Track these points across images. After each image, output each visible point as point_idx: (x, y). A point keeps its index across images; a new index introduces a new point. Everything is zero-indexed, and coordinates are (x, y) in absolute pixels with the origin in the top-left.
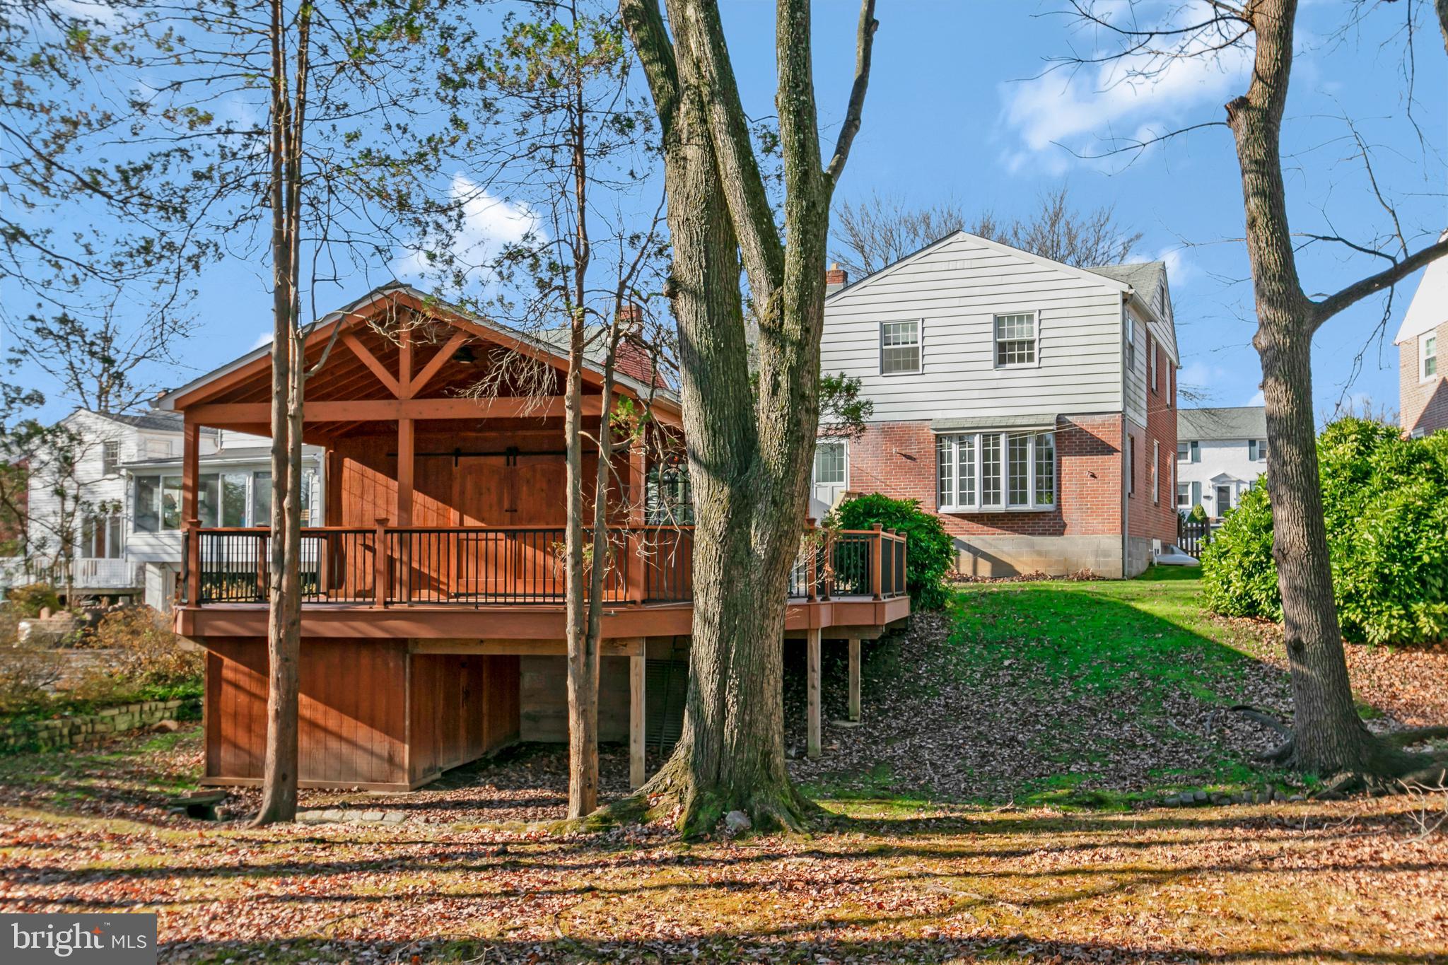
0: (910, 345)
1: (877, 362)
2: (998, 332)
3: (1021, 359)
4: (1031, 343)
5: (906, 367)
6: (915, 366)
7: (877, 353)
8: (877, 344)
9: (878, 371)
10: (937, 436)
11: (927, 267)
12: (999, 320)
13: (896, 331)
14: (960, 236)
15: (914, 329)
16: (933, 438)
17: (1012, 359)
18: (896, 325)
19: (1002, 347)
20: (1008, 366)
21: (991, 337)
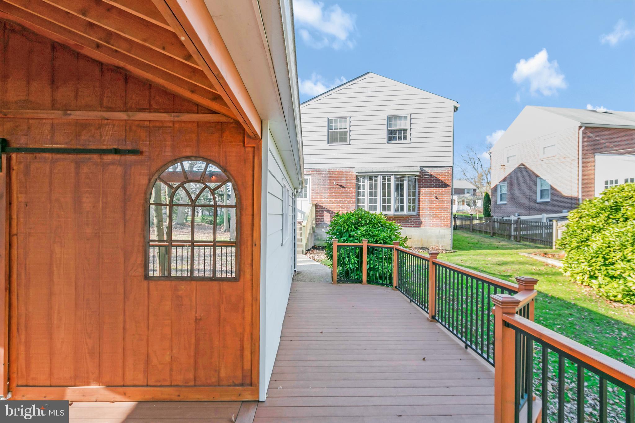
0: (343, 130)
1: (326, 138)
2: (389, 124)
3: (400, 138)
4: (405, 131)
5: (341, 141)
6: (345, 140)
7: (326, 133)
8: (326, 129)
9: (326, 142)
10: (356, 176)
11: (353, 91)
12: (389, 118)
13: (336, 122)
14: (370, 75)
15: (345, 121)
16: (354, 177)
17: (395, 138)
18: (336, 119)
19: (390, 132)
20: (394, 142)
21: (385, 127)
